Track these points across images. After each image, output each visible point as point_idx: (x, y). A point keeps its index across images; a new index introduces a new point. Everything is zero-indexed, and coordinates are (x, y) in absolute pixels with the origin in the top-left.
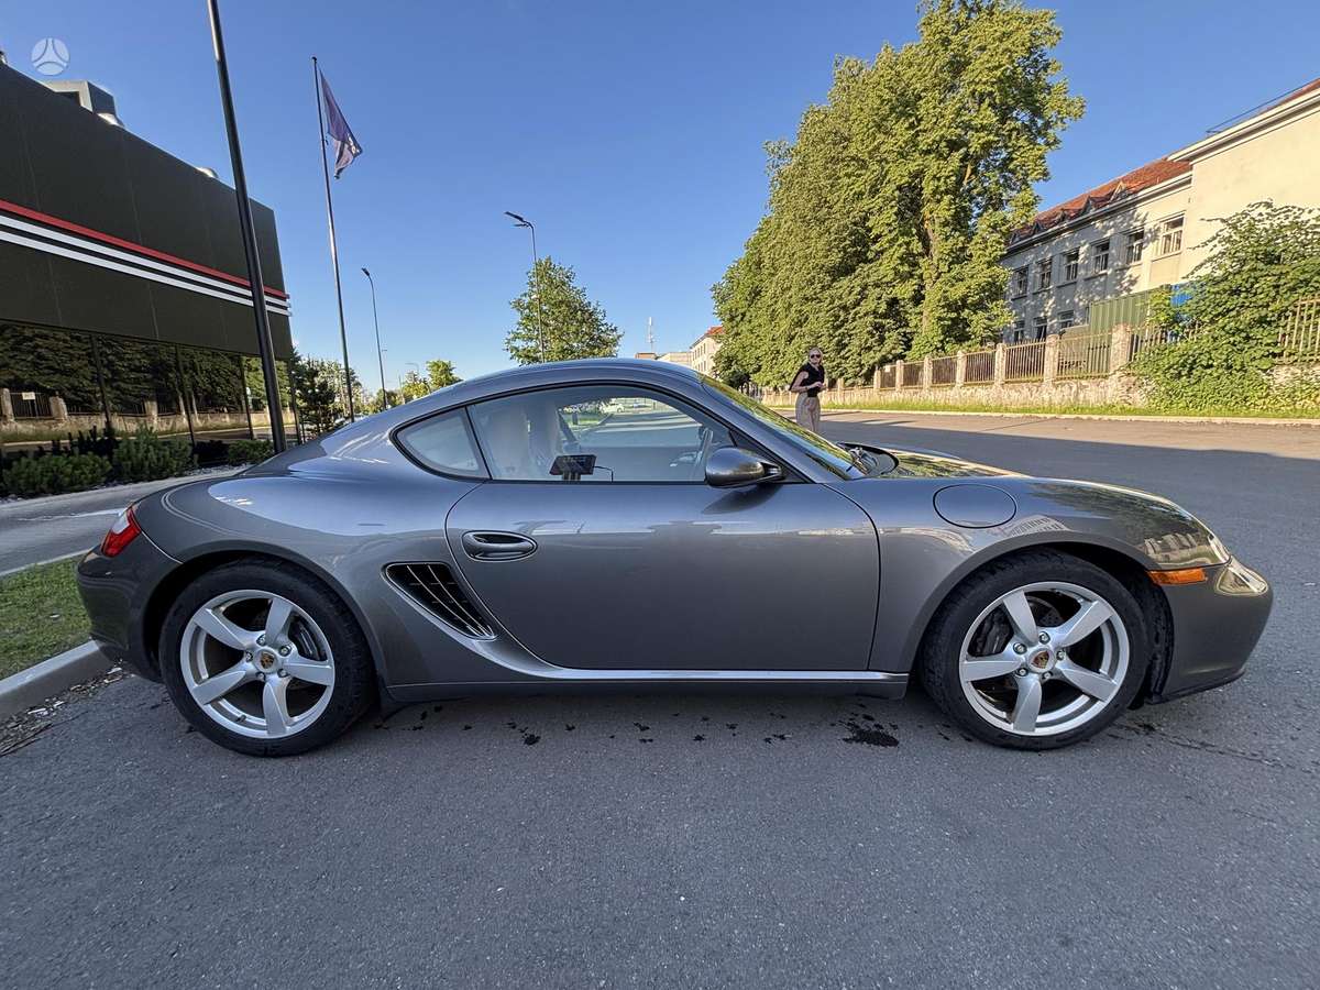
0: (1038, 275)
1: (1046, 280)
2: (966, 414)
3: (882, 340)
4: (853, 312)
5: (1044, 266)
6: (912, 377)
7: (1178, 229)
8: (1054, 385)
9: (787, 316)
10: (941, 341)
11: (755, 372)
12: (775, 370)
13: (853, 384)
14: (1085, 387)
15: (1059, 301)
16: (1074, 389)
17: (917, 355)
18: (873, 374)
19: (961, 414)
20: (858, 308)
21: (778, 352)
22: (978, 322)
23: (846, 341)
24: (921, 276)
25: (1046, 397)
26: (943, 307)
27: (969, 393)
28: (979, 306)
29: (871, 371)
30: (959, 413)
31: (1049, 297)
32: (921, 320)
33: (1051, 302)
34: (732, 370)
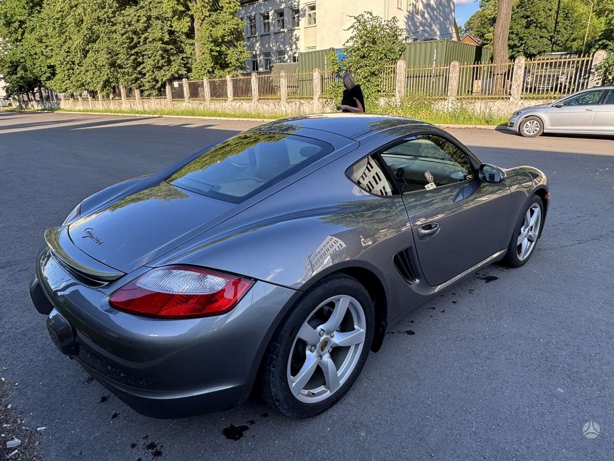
0: (249, 25)
1: (253, 29)
2: (241, 119)
3: (169, 62)
4: (143, 36)
5: (251, 20)
6: (195, 92)
7: (314, 11)
8: (287, 101)
9: (79, 31)
10: (212, 67)
11: (49, 79)
12: (73, 78)
13: (149, 95)
14: (303, 104)
15: (262, 45)
16: (298, 105)
17: (197, 76)
18: (164, 88)
19: (238, 119)
20: (146, 34)
21: (73, 63)
22: (232, 55)
23: (140, 60)
24: (192, 17)
25: (283, 109)
26: (211, 42)
27: (238, 105)
28: (230, 44)
29: (164, 86)
30: (236, 119)
31: (257, 41)
32: (194, 49)
33: (258, 45)
34: (19, 75)
